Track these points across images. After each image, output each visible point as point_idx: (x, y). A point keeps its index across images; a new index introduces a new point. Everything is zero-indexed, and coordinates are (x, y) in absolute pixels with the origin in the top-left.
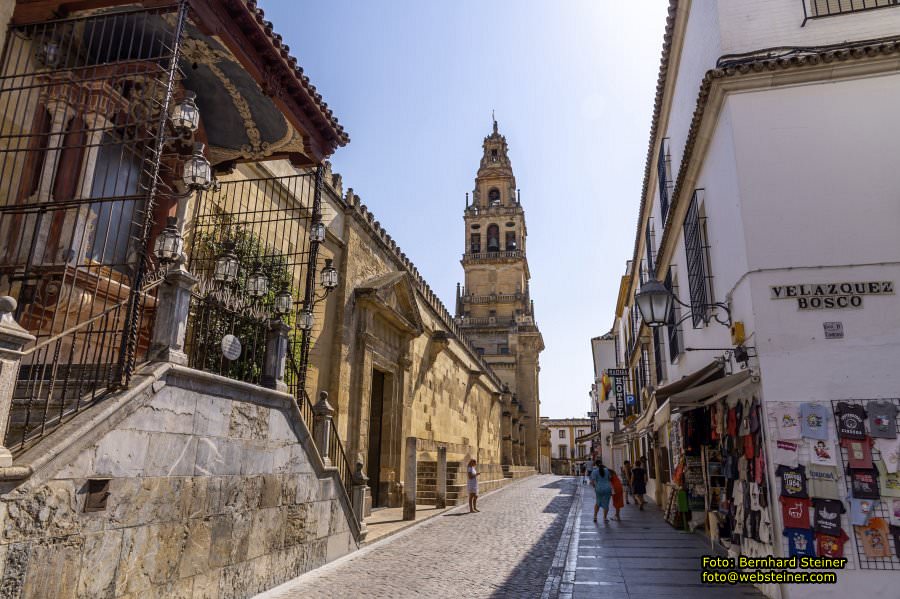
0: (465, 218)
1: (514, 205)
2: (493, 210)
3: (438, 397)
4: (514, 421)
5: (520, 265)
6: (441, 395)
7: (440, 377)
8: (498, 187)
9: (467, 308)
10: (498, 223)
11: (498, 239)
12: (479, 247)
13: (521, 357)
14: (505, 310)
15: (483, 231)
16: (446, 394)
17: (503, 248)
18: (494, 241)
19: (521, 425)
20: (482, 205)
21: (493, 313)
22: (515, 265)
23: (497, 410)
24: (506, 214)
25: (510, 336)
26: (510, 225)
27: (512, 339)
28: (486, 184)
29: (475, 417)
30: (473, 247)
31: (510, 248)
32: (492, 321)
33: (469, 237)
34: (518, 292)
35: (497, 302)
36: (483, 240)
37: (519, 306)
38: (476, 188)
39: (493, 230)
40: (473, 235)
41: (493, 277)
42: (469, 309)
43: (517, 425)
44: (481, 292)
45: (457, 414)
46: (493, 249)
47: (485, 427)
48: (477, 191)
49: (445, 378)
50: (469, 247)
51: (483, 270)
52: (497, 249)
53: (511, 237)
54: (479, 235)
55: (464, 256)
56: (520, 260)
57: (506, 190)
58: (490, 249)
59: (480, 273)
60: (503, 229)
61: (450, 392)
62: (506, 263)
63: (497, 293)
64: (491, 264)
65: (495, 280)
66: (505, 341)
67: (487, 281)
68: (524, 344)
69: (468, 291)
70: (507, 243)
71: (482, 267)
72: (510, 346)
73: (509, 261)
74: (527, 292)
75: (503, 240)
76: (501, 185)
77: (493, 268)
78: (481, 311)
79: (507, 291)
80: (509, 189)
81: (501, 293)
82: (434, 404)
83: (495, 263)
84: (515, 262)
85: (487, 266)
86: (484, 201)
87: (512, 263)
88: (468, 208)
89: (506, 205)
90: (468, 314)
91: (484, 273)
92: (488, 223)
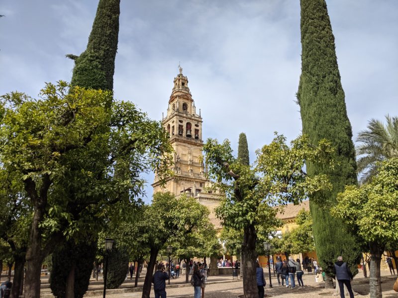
10: (191, 123)
12: (182, 132)
15: (184, 124)
17: (194, 137)
24: (195, 120)
26: (197, 126)
30: (179, 132)
33: (178, 126)
36: (184, 130)
46: (189, 136)
51: (185, 146)
53: (197, 131)
54: (182, 126)
58: (187, 135)
59: (184, 147)
60: (193, 127)
71: (184, 144)
75: (193, 133)
92: (187, 122)
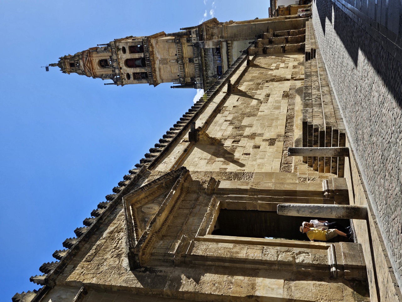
0: (123, 85)
1: (109, 48)
2: (115, 64)
3: (247, 131)
4: (271, 42)
5: (153, 41)
6: (246, 126)
7: (230, 130)
8: (97, 61)
9: (189, 80)
10: (123, 60)
11: (136, 59)
12: (142, 73)
13: (222, 37)
14: (188, 51)
15: (131, 71)
16: (246, 121)
17: (142, 55)
18: (138, 62)
19: (274, 35)
20: (111, 72)
21: (191, 60)
22: (154, 45)
23: (261, 61)
24: (117, 55)
25: (206, 47)
26: (124, 50)
27: (209, 45)
28: (96, 70)
29: (266, 84)
30: (143, 78)
31: (141, 50)
32: (196, 61)
33: (136, 81)
34: (174, 41)
35: (182, 58)
36: (138, 70)
37: (184, 40)
38: (101, 77)
39: (129, 63)
40: (135, 78)
41: (164, 61)
42: (189, 78)
43: (274, 39)
44: (176, 70)
45: (263, 107)
46: (143, 62)
47: (275, 73)
48: (102, 77)
49: (231, 123)
50: (144, 81)
51: (160, 69)
52: (143, 60)
53: (133, 49)
54: (134, 74)
55: (150, 84)
56: (150, 41)
57: (99, 55)
58: (143, 65)
59: (162, 71)
60: (128, 56)
61: (244, 115)
62: (153, 52)
63: (176, 57)
64: (155, 63)
65: (166, 59)
66: (211, 51)
67: (168, 66)
68: (212, 35)
69: (176, 80)
70: (138, 52)
71: (157, 70)
72: (214, 47)
73: (151, 49)
74: (174, 35)
75: (136, 56)
76: (96, 59)
77: (157, 62)
78: (190, 69)
79: (173, 50)
80: (98, 52)
81: (176, 55)
82: (252, 136)
83: (154, 61)
84: (152, 45)
85: (157, 66)
86: (108, 71)
87: (153, 48)
88: (115, 83)
89: (110, 54)
90: (193, 79)
91: (162, 68)
92: (124, 67)
